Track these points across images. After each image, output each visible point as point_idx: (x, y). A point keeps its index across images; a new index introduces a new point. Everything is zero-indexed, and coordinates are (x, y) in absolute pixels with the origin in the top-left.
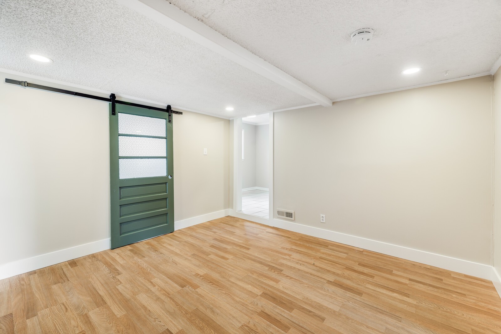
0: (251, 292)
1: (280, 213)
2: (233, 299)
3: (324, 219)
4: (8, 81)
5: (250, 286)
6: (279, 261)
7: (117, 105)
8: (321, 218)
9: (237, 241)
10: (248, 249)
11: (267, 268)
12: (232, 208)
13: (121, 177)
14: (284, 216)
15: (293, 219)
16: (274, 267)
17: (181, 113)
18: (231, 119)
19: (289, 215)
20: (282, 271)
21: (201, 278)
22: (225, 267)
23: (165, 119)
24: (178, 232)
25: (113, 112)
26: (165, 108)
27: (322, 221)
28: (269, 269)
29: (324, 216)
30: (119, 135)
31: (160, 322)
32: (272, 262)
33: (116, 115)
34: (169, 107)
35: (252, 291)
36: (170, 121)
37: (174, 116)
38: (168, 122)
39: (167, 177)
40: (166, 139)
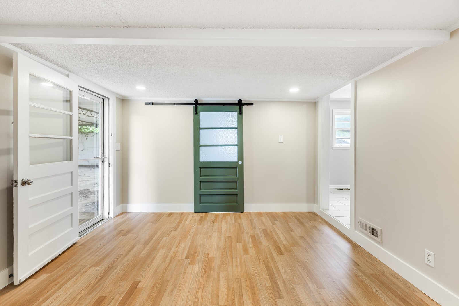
0: (218, 296)
1: (363, 225)
2: (197, 292)
3: (432, 259)
4: (146, 104)
5: (226, 290)
6: (295, 286)
7: (199, 107)
8: (426, 257)
9: (282, 240)
10: (281, 253)
11: (268, 284)
12: (317, 204)
13: (202, 160)
14: (367, 231)
15: (379, 239)
16: (278, 288)
17: (252, 104)
18: (316, 101)
19: (374, 232)
20: (280, 297)
21: (206, 258)
22: (234, 260)
23: (236, 112)
24: (247, 213)
25: (196, 112)
26: (237, 102)
27: (427, 262)
28: (269, 287)
29: (432, 253)
30: (200, 129)
31: (145, 274)
32: (284, 282)
33: (198, 114)
34: (240, 100)
35: (220, 297)
36: (241, 112)
37: (245, 108)
38: (239, 114)
39: (237, 162)
40: (237, 129)
